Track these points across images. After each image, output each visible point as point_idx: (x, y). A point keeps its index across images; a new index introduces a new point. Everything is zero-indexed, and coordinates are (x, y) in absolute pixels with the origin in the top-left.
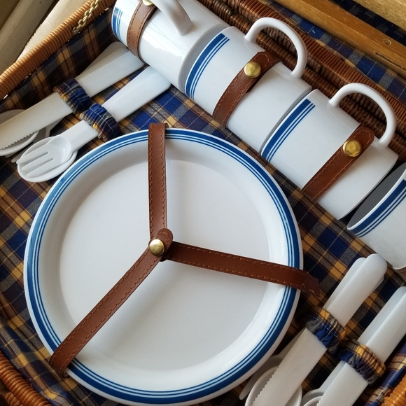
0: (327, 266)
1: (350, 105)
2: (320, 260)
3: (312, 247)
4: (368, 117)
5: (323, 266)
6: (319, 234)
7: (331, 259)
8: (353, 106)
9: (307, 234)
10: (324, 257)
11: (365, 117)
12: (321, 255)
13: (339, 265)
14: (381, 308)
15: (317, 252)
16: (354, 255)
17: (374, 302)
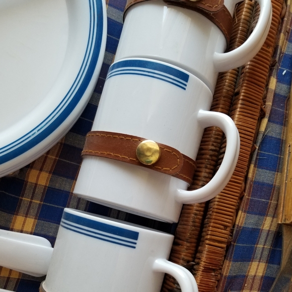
0: (23, 209)
1: (213, 145)
2: (26, 199)
3: (36, 184)
4: (208, 170)
5: (20, 206)
6: (57, 186)
7: (33, 211)
8: (213, 148)
9: (50, 172)
10: (31, 202)
11: (206, 167)
12: (32, 198)
13: (30, 222)
14: (5, 288)
15: (34, 193)
16: (51, 234)
17: (8, 278)
